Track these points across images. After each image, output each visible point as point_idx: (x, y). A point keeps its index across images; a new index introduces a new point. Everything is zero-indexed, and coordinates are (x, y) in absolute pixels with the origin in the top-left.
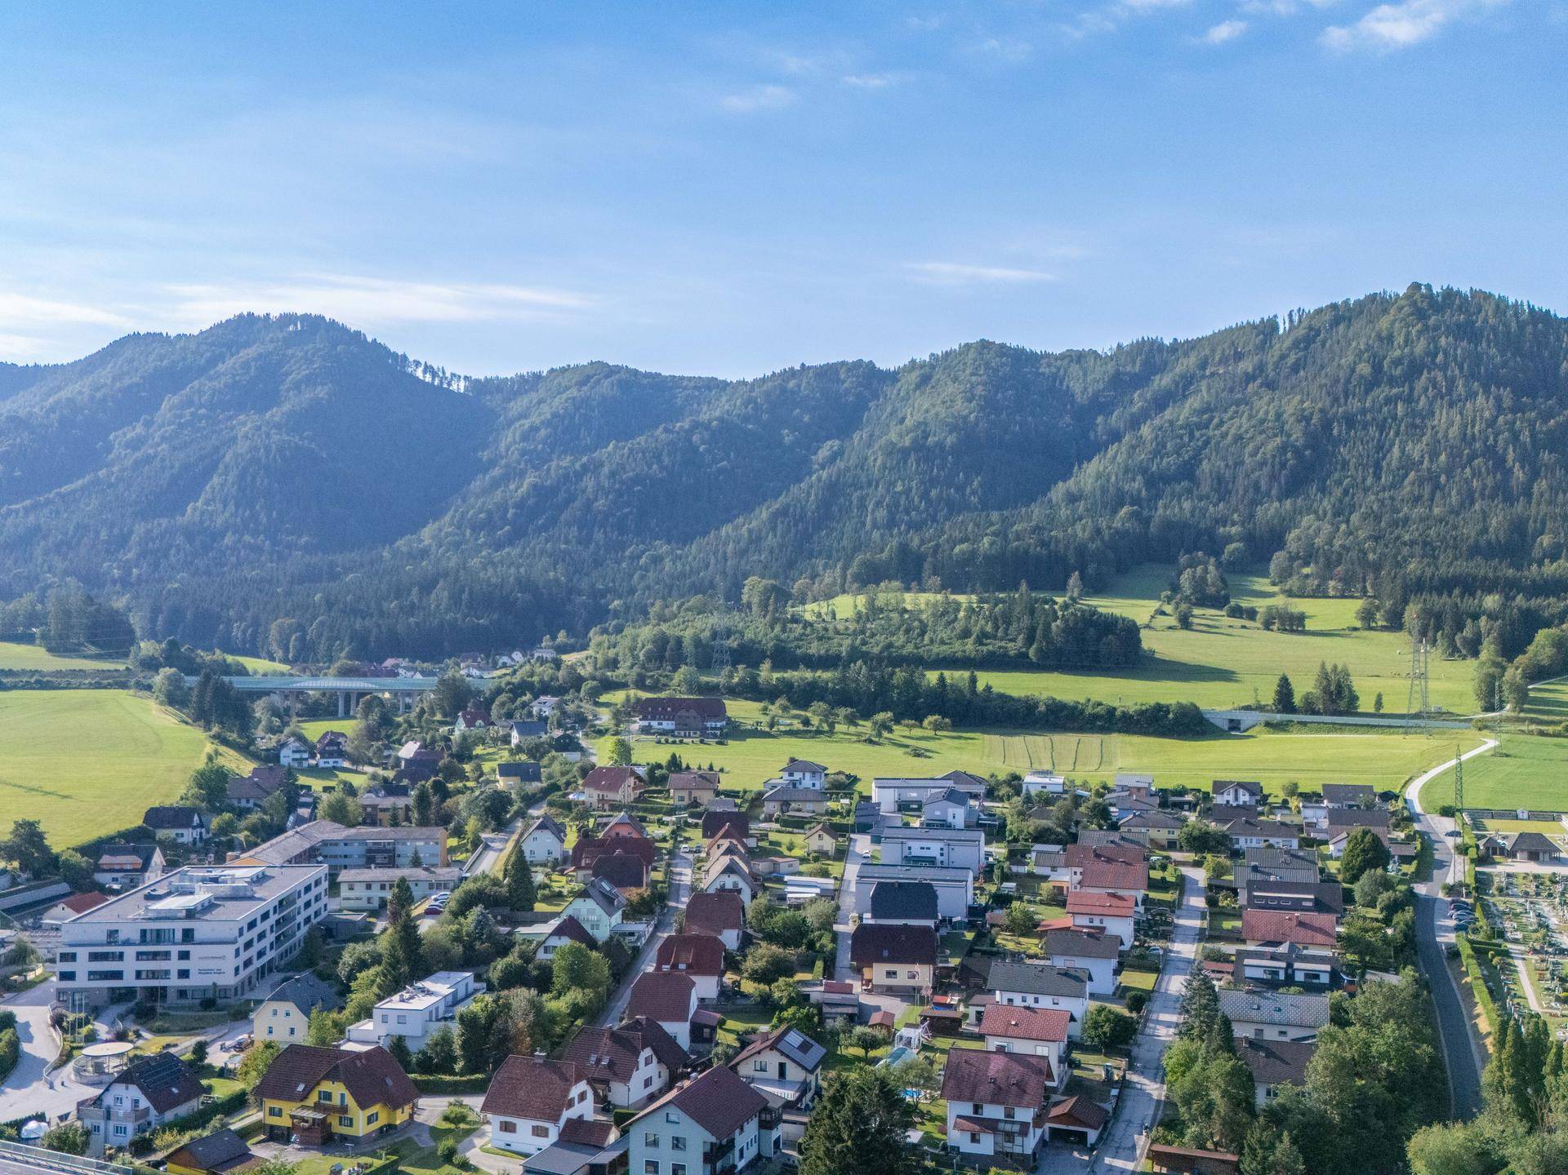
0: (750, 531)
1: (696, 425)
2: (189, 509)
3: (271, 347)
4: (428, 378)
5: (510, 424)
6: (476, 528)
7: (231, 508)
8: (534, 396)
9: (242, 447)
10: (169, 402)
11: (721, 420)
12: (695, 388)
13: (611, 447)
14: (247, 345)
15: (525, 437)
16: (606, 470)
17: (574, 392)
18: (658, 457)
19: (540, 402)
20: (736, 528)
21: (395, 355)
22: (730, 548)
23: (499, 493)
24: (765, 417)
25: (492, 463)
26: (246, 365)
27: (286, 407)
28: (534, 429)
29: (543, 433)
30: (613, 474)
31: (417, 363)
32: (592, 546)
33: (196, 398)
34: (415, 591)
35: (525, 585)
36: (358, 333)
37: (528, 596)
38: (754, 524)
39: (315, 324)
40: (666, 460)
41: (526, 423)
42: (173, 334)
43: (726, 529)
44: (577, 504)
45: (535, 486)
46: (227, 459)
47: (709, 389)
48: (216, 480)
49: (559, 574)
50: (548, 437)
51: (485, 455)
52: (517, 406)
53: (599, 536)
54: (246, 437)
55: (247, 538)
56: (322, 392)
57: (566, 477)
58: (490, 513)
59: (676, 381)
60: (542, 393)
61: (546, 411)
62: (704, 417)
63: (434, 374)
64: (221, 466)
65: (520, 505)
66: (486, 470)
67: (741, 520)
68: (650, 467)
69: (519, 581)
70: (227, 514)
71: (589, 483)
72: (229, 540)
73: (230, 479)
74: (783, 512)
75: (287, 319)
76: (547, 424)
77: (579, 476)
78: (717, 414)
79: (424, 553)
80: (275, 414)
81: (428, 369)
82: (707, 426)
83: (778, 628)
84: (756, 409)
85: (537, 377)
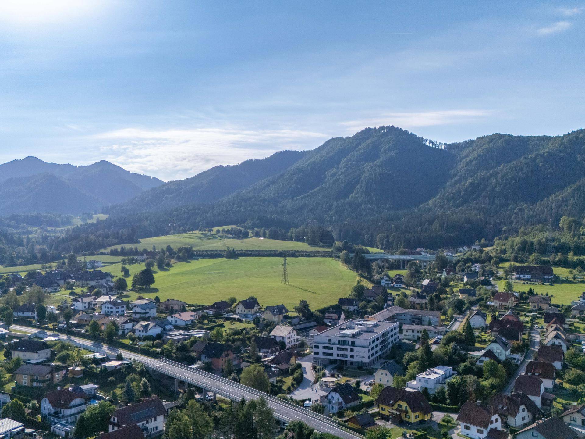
0: (563, 198)
1: (538, 155)
2: (350, 197)
3: (376, 139)
4: (431, 145)
5: (461, 160)
6: (449, 200)
7: (364, 195)
8: (471, 149)
9: (367, 174)
10: (344, 160)
11: (549, 152)
12: (538, 140)
13: (502, 166)
14: (368, 138)
15: (467, 164)
16: (500, 175)
17: (486, 146)
18: (522, 169)
19: (473, 150)
20: (556, 197)
21: (419, 138)
22: (554, 205)
23: (457, 186)
24: (569, 150)
25: (455, 175)
26: (368, 146)
27: (381, 159)
28: (471, 161)
29: (474, 162)
30: (503, 177)
31: (427, 140)
32: (495, 206)
33: (352, 158)
34: (427, 223)
35: (467, 221)
36: (406, 131)
37: (469, 225)
38: (565, 194)
39: (391, 129)
40: (525, 170)
41: (468, 159)
42: (345, 137)
43: (552, 197)
44: (488, 189)
45: (471, 183)
46: (362, 179)
47: (544, 140)
48: (358, 186)
49: (481, 217)
50: (477, 163)
51: (452, 172)
52: (464, 153)
53: (497, 201)
54: (368, 171)
55: (369, 206)
56: (393, 153)
57: (484, 179)
58: (454, 194)
59: (529, 139)
60: (474, 147)
61: (476, 154)
62: (541, 152)
63: (433, 144)
64: (360, 182)
65: (466, 190)
66: (452, 178)
67: (558, 193)
68: (518, 173)
69: (465, 219)
70: (362, 198)
71: (493, 181)
72: (363, 206)
73: (363, 185)
74: (578, 189)
75: (382, 128)
76: (476, 159)
77: (489, 178)
78: (547, 150)
79: (430, 210)
80: (378, 162)
81: (431, 142)
82: (542, 155)
83: (576, 238)
84: (565, 147)
85: (472, 141)
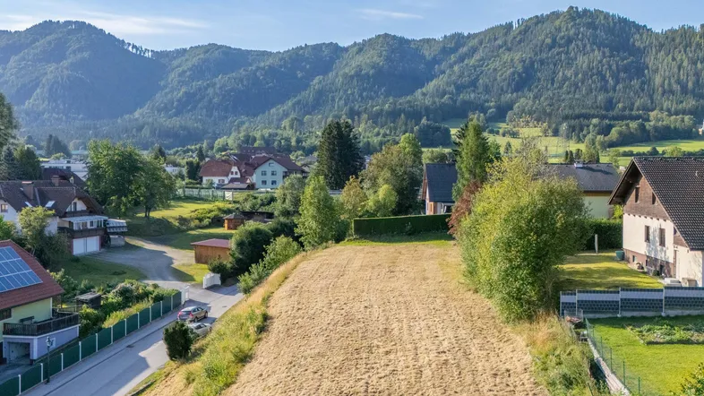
0: (284, 111)
1: (258, 68)
2: (27, 104)
3: (61, 35)
4: (134, 51)
5: (173, 69)
6: (159, 111)
7: (46, 103)
8: (184, 58)
9: (50, 76)
10: (14, 59)
11: (270, 66)
12: (257, 55)
13: (220, 77)
14: (50, 34)
15: (180, 75)
16: (218, 86)
17: (202, 56)
18: (241, 80)
19: (186, 60)
20: (277, 110)
21: (118, 40)
22: (275, 117)
23: (169, 96)
24: (289, 66)
25: (165, 87)
26: (50, 43)
27: (70, 61)
28: (184, 72)
29: (188, 73)
30: (220, 88)
31: (129, 44)
32: (212, 119)
33: (26, 57)
34: (135, 130)
35: (184, 128)
36: (102, 30)
37: (186, 132)
38: (285, 108)
39: (81, 26)
40: (245, 83)
41: (181, 69)
42: (13, 31)
43: (273, 111)
44: (206, 100)
45: (186, 93)
46: (44, 81)
47: (264, 55)
48: (38, 91)
49: (199, 125)
50: (191, 75)
51: (162, 83)
52: (175, 63)
53: (216, 113)
54: (51, 72)
55: (54, 115)
56: (86, 55)
57: (200, 89)
58: (166, 104)
59: (249, 52)
60: (187, 56)
61: (190, 64)
62: (262, 64)
63: (137, 49)
64: (41, 85)
65: (179, 101)
66: (163, 90)
67: (279, 106)
68: (238, 85)
69: (181, 127)
70: (44, 105)
71: (210, 91)
72: (46, 116)
73: (45, 90)
74: (298, 102)
75: (68, 23)
76: (190, 69)
77: (206, 89)
78: (268, 63)
79: (137, 120)
80: (65, 63)
81: (134, 47)
82: (263, 69)
83: (298, 133)
84: (285, 62)
85: (185, 50)
